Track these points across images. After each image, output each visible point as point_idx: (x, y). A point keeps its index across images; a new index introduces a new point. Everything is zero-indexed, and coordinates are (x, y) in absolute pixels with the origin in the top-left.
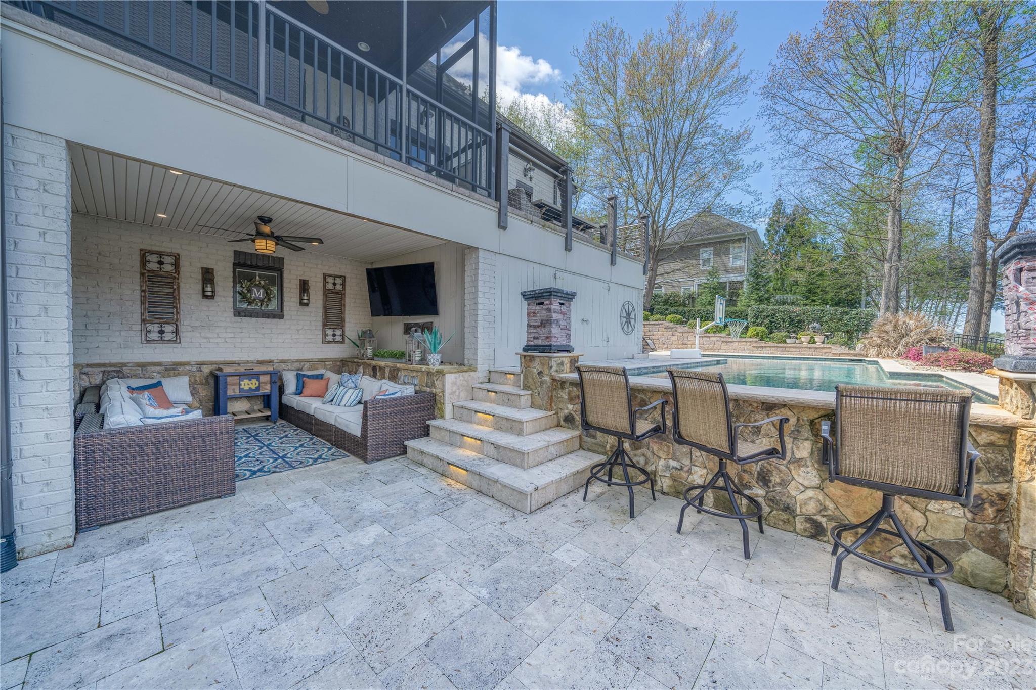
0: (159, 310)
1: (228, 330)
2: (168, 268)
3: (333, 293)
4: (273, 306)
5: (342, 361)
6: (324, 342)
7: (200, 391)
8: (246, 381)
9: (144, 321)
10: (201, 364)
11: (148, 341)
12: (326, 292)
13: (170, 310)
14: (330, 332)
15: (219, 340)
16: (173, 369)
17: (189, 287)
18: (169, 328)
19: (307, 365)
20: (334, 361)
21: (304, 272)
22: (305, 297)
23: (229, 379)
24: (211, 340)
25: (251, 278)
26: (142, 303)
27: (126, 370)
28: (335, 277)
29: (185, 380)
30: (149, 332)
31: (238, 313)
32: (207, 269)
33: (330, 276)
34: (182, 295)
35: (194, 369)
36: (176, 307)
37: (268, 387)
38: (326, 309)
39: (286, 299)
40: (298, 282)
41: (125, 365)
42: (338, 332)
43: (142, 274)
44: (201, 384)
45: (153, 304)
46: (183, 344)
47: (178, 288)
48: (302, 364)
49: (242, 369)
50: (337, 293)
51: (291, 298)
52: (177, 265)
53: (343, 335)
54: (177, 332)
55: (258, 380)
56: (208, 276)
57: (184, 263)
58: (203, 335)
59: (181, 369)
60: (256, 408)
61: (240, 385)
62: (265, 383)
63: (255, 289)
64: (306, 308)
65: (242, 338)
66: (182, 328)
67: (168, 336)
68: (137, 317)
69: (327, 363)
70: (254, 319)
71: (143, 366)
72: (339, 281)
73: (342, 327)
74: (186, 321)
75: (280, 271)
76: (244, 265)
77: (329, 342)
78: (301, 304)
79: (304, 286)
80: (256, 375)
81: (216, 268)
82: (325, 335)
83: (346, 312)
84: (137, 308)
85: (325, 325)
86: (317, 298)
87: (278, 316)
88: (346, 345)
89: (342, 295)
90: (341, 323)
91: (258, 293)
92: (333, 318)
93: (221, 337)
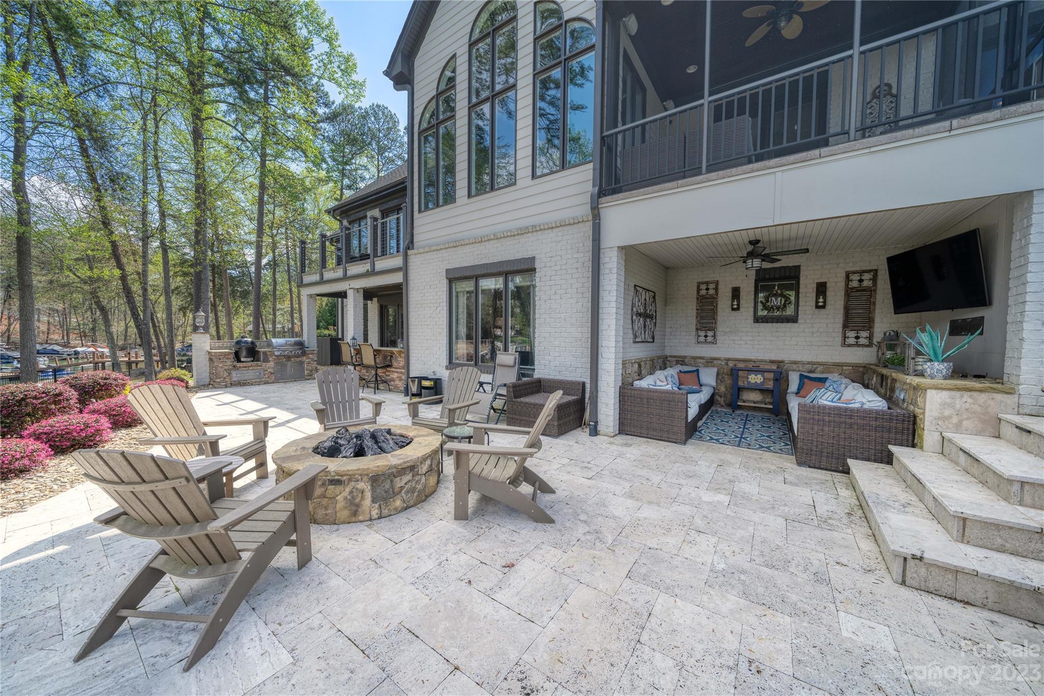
0: (705, 321)
1: (749, 334)
2: (711, 292)
3: (858, 291)
4: (790, 311)
5: (864, 367)
6: (844, 344)
7: (726, 379)
8: (753, 376)
9: (697, 329)
10: (728, 360)
11: (698, 343)
12: (849, 292)
13: (711, 321)
14: (851, 334)
15: (742, 342)
16: (710, 362)
17: (724, 303)
18: (710, 333)
19: (820, 368)
20: (855, 366)
21: (822, 275)
22: (821, 300)
23: (740, 373)
24: (737, 342)
25: (770, 288)
26: (697, 318)
27: (686, 360)
28: (862, 272)
29: (715, 370)
30: (699, 336)
31: (757, 320)
32: (736, 288)
33: (854, 273)
34: (719, 310)
35: (723, 363)
36: (714, 319)
37: (771, 383)
38: (847, 309)
39: (801, 304)
40: (815, 286)
41: (685, 357)
42: (864, 334)
43: (698, 298)
44: (727, 375)
45: (702, 318)
46: (718, 345)
47: (717, 305)
48: (814, 366)
49: (750, 365)
50: (864, 290)
51: (806, 302)
52: (716, 289)
53: (870, 338)
54: (714, 336)
55: (763, 376)
56: (736, 293)
57: (721, 286)
58: (731, 338)
59: (715, 362)
60: (767, 400)
61: (748, 378)
62: (769, 380)
63: (774, 299)
64: (822, 311)
65: (759, 341)
66: (718, 334)
67: (709, 339)
68: (694, 327)
69: (845, 368)
70: (770, 325)
71: (695, 358)
72: (867, 276)
73: (870, 329)
74: (721, 328)
75: (797, 278)
76: (764, 280)
77: (850, 346)
78: (817, 307)
79: (821, 289)
80: (762, 372)
81: (742, 286)
82: (845, 337)
83: (877, 311)
84: (694, 321)
85: (845, 326)
86: (836, 299)
87: (793, 319)
88: (874, 349)
89: (871, 292)
90: (869, 324)
91: (776, 301)
92: (857, 321)
93: (746, 340)
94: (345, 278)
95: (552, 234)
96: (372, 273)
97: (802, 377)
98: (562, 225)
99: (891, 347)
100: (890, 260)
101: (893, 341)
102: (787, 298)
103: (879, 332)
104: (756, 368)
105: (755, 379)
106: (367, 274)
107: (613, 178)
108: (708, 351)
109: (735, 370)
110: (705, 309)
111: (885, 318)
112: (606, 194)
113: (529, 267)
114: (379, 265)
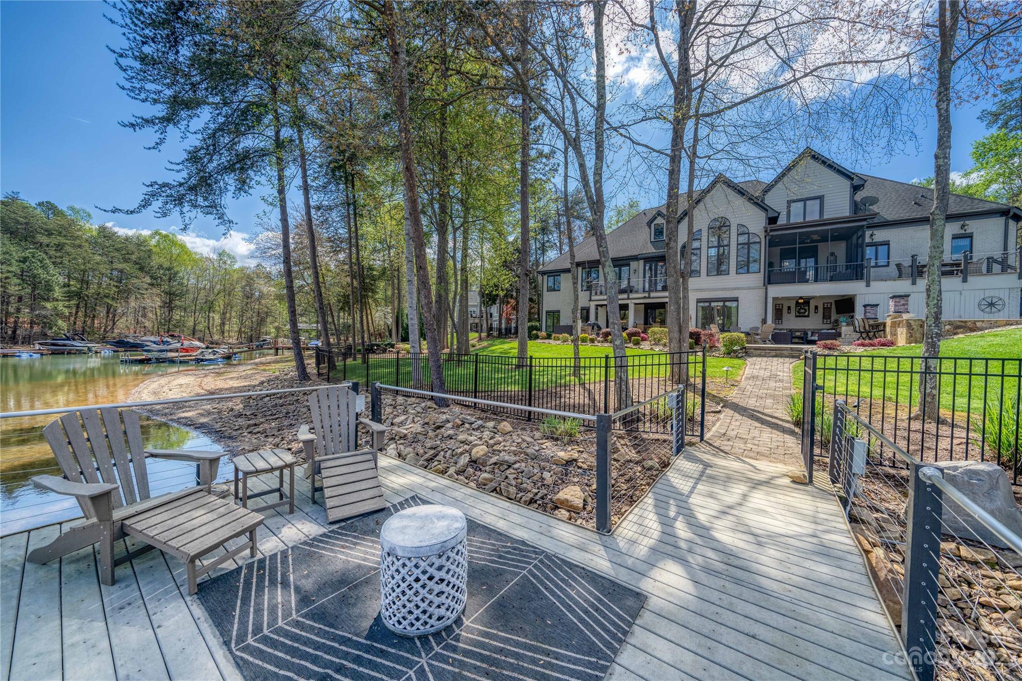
1: (794, 321)
3: (827, 308)
4: (807, 314)
6: (823, 324)
9: (775, 319)
10: (787, 329)
12: (824, 308)
14: (825, 320)
17: (785, 311)
18: (780, 321)
21: (816, 303)
22: (816, 311)
23: (793, 333)
25: (800, 307)
30: (776, 322)
31: (796, 316)
32: (789, 306)
33: (825, 304)
36: (782, 316)
38: (823, 313)
39: (810, 312)
40: (814, 307)
43: (775, 310)
46: (783, 324)
51: (812, 311)
52: (782, 306)
53: (830, 321)
56: (789, 308)
58: (788, 322)
62: (802, 334)
64: (816, 314)
65: (797, 323)
70: (801, 318)
72: (829, 305)
74: (784, 319)
75: (809, 304)
76: (798, 304)
77: (825, 324)
79: (816, 307)
81: (791, 306)
82: (823, 321)
83: (832, 313)
84: (777, 317)
85: (823, 318)
86: (821, 310)
87: (808, 316)
88: (831, 325)
89: (830, 308)
90: (829, 318)
91: (802, 311)
92: (826, 316)
93: (792, 322)
94: (628, 298)
95: (745, 291)
96: (649, 297)
97: (812, 332)
98: (749, 288)
99: (835, 323)
100: (836, 301)
101: (836, 321)
102: (805, 310)
103: (833, 319)
104: (798, 331)
105: (798, 334)
106: (645, 297)
107: (770, 279)
108: (780, 327)
109: (791, 330)
110: (778, 314)
111: (834, 316)
112: (769, 283)
113: (736, 300)
114: (652, 295)
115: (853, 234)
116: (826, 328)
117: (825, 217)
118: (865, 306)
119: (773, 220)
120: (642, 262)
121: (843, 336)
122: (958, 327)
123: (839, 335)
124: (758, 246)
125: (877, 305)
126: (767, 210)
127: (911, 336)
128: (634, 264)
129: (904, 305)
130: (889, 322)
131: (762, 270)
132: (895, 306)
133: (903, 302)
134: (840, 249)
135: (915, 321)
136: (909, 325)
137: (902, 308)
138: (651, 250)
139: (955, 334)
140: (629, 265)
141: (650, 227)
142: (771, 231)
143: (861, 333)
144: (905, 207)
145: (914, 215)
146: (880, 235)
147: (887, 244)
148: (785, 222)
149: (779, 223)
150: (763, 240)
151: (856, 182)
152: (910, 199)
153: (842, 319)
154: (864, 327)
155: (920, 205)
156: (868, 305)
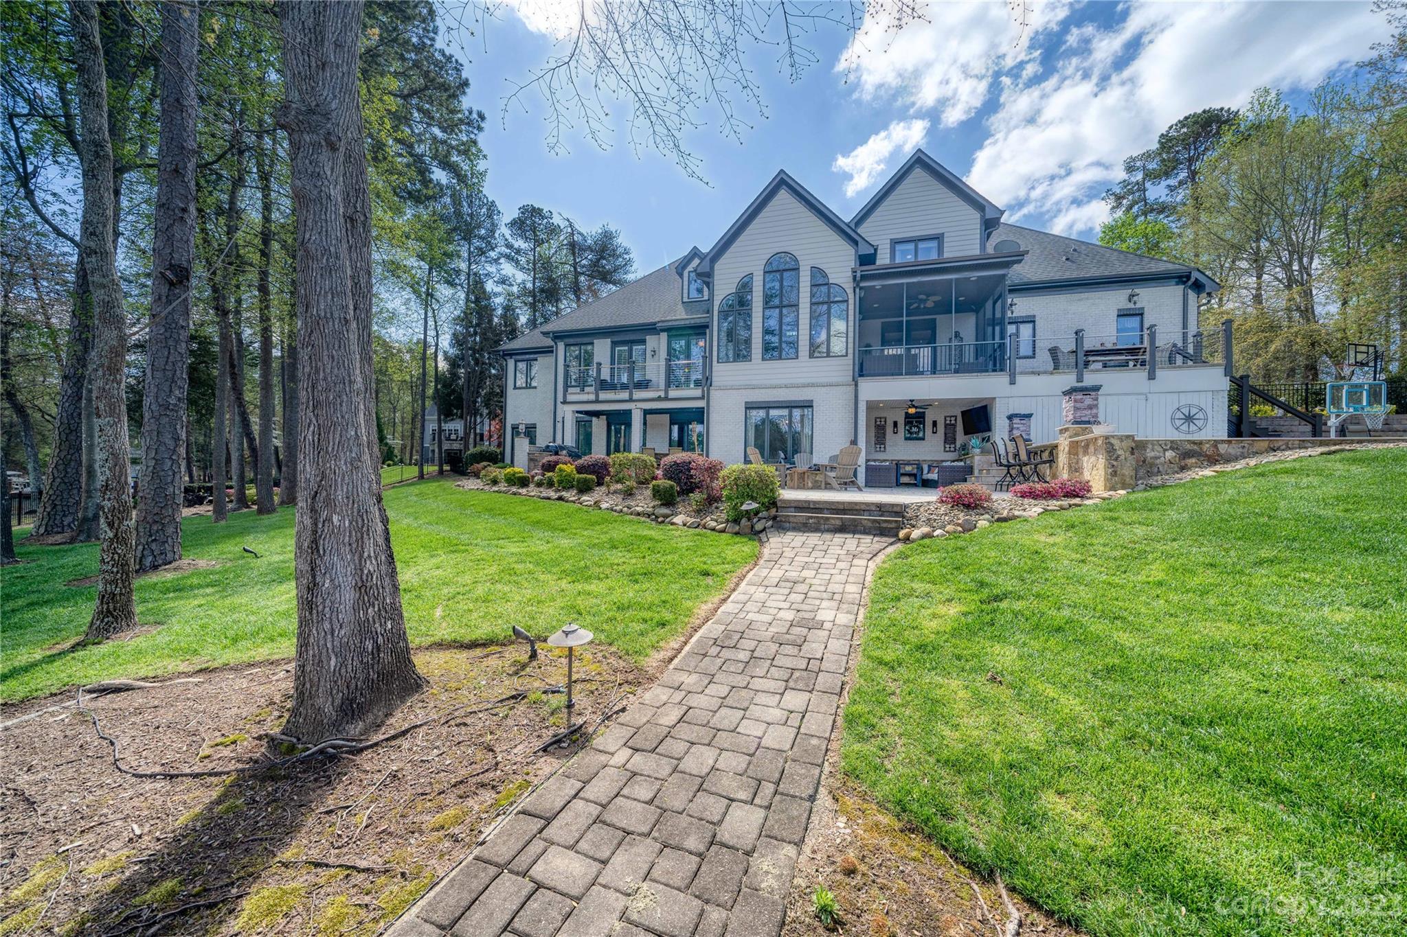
0: (880, 439)
1: (902, 446)
3: (950, 425)
4: (921, 435)
6: (945, 451)
8: (907, 467)
9: (875, 444)
10: (892, 460)
11: (876, 451)
12: (946, 425)
13: (883, 439)
14: (947, 446)
15: (899, 451)
17: (889, 429)
18: (882, 446)
19: (935, 463)
21: (934, 417)
22: (934, 429)
23: (901, 466)
24: (895, 450)
25: (912, 422)
26: (875, 437)
28: (951, 417)
30: (877, 447)
31: (906, 439)
32: (895, 422)
33: (948, 417)
34: (887, 433)
35: (890, 462)
36: (885, 438)
37: (916, 470)
38: (945, 434)
39: (926, 431)
40: (932, 422)
41: (870, 460)
42: (953, 445)
43: (875, 426)
45: (878, 437)
46: (887, 452)
47: (885, 430)
48: (933, 462)
50: (952, 425)
51: (928, 430)
52: (885, 422)
53: (955, 448)
54: (885, 448)
55: (912, 467)
56: (895, 424)
57: (888, 420)
58: (893, 448)
63: (913, 428)
64: (935, 435)
65: (907, 450)
66: (887, 446)
67: (882, 449)
70: (912, 441)
71: (875, 460)
72: (953, 419)
73: (955, 443)
74: (888, 443)
75: (924, 418)
76: (909, 419)
77: (947, 451)
78: (933, 433)
79: (935, 424)
81: (898, 421)
82: (945, 448)
83: (957, 434)
84: (873, 439)
85: (945, 442)
86: (941, 428)
87: (923, 439)
88: (957, 453)
89: (954, 425)
90: (954, 441)
91: (915, 430)
92: (949, 439)
93: (900, 449)
95: (824, 389)
96: (667, 398)
97: (929, 466)
98: (830, 385)
99: (963, 450)
100: (962, 412)
101: (965, 447)
102: (919, 428)
103: (958, 444)
104: (908, 463)
105: (908, 469)
106: (659, 399)
107: (863, 369)
108: (881, 456)
109: (898, 465)
110: (879, 433)
111: (961, 438)
112: (861, 376)
113: (808, 405)
114: (673, 393)
115: (986, 300)
116: (948, 458)
117: (946, 255)
118: (1010, 418)
119: (867, 260)
120: (664, 336)
121: (976, 472)
122: (1187, 455)
123: (970, 470)
124: (843, 306)
125: (1029, 416)
126: (856, 243)
127: (1114, 474)
128: (651, 341)
129: (1090, 407)
130: (1064, 443)
131: (850, 351)
132: (1076, 409)
133: (1088, 401)
134: (967, 326)
135: (1121, 439)
136: (1110, 451)
137: (1086, 415)
138: (680, 315)
139: (1183, 468)
140: (643, 342)
141: (681, 275)
142: (864, 278)
143: (1009, 466)
144: (1053, 263)
145: (1068, 275)
146: (1022, 306)
147: (1031, 320)
148: (887, 261)
149: (878, 262)
150: (851, 296)
151: (990, 214)
152: (1059, 254)
153: (975, 441)
154: (1016, 455)
155: (1073, 262)
156: (1016, 415)
